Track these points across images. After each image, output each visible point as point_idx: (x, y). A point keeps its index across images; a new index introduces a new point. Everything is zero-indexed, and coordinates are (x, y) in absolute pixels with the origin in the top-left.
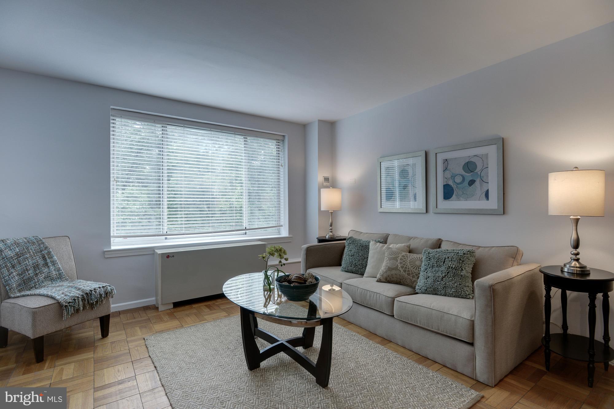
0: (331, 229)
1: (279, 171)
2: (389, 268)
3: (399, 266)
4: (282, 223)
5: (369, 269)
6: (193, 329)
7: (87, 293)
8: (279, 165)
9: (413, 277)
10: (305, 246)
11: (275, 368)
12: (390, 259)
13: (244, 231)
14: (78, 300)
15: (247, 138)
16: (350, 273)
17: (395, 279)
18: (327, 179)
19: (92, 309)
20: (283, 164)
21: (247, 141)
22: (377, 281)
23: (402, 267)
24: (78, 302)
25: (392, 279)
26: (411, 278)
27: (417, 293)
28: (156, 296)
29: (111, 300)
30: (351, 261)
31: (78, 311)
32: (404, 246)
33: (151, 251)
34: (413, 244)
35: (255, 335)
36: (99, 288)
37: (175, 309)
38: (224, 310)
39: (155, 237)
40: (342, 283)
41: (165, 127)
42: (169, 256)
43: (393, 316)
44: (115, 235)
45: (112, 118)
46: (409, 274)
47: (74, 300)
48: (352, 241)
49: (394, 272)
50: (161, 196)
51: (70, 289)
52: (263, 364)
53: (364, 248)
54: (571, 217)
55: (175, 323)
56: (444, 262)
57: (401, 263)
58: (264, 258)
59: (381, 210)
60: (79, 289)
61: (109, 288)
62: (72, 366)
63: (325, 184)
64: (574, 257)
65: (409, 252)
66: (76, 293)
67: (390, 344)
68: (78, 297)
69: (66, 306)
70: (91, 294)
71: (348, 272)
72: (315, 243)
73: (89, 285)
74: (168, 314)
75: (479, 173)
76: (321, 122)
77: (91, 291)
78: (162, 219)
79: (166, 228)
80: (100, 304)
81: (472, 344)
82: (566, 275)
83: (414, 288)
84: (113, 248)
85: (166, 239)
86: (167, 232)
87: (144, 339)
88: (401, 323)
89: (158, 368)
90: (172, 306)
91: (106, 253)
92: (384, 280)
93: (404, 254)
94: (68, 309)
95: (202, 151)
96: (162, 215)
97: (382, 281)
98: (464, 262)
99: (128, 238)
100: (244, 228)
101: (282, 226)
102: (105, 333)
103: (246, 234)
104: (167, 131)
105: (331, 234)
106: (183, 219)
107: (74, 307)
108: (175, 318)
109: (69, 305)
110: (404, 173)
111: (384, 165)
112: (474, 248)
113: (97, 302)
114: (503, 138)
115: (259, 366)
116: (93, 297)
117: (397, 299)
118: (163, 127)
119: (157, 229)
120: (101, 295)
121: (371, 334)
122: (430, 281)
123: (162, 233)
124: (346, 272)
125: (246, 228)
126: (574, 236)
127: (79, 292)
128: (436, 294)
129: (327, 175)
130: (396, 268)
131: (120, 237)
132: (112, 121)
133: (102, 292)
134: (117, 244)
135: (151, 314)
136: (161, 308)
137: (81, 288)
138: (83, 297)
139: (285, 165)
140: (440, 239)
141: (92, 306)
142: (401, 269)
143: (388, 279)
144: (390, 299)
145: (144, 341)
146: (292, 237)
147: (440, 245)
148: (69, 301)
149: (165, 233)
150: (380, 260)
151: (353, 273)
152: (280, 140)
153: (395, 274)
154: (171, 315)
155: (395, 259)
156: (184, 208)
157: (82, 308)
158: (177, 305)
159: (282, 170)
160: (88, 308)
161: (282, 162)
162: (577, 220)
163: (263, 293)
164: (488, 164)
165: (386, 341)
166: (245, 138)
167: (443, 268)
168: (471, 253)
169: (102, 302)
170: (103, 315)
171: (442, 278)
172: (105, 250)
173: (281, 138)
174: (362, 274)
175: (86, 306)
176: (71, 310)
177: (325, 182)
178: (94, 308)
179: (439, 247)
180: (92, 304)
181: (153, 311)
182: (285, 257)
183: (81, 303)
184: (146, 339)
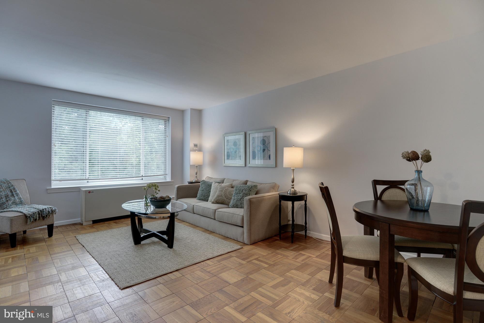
0: (196, 176)
1: (166, 139)
2: (218, 195)
3: (223, 195)
4: (167, 173)
5: (210, 198)
6: (105, 232)
7: (41, 210)
8: (166, 136)
9: (229, 200)
10: (177, 186)
11: (149, 244)
12: (219, 191)
13: (141, 178)
14: (36, 214)
15: (144, 119)
16: (202, 200)
17: (220, 201)
18: (196, 145)
19: (44, 220)
20: (168, 135)
21: (143, 121)
22: (212, 203)
23: (224, 195)
24: (36, 215)
25: (219, 202)
26: (228, 200)
27: (230, 208)
28: (81, 217)
29: (54, 215)
30: (202, 194)
31: (35, 220)
32: (229, 184)
33: (78, 189)
34: (234, 183)
35: (141, 232)
36: (48, 208)
37: (94, 224)
38: (125, 224)
39: (80, 181)
40: (194, 205)
41: (88, 111)
42: (90, 192)
43: (215, 219)
44: (54, 179)
45: (53, 106)
46: (227, 199)
47: (34, 214)
48: (204, 182)
49: (220, 198)
50: (85, 155)
51: (30, 208)
52: (143, 242)
53: (209, 186)
54: (292, 168)
55: (94, 230)
56: (242, 191)
57: (224, 193)
58: (145, 189)
59: (224, 165)
60: (36, 208)
61: (54, 208)
62: (34, 248)
63: (195, 148)
64: (292, 186)
65: (232, 188)
66: (33, 210)
67: (214, 234)
68: (36, 212)
69: (29, 217)
70: (43, 211)
71: (200, 200)
72: (187, 184)
73: (41, 207)
74: (89, 226)
75: (267, 145)
76: (192, 110)
77: (43, 209)
78: (85, 169)
79: (88, 175)
80: (48, 217)
81: (243, 227)
82: (289, 195)
83: (228, 205)
84: (52, 187)
85: (88, 182)
86: (88, 178)
87: (75, 237)
88: (219, 222)
89: (85, 246)
90: (92, 223)
91: (48, 190)
92: (215, 202)
93: (227, 188)
94: (30, 218)
95: (113, 126)
96: (85, 167)
97: (214, 203)
98: (251, 191)
99: (62, 181)
100: (141, 176)
101: (167, 175)
102: (50, 234)
103: (142, 180)
104: (89, 114)
105: (196, 179)
106: (99, 172)
107: (34, 217)
108: (94, 228)
109: (31, 216)
110: (235, 144)
111: (226, 138)
112: (257, 184)
113: (47, 216)
114: (276, 128)
115: (140, 243)
116: (44, 213)
117: (217, 210)
118: (86, 111)
119: (81, 176)
120: (49, 212)
121: (206, 231)
122: (235, 201)
123: (85, 178)
124: (199, 200)
125: (142, 176)
126: (292, 177)
127: (36, 210)
128: (238, 208)
129: (196, 143)
130: (221, 196)
131: (57, 180)
132: (53, 108)
133: (50, 210)
134: (55, 185)
135: (78, 227)
136: (84, 224)
137: (37, 208)
138: (39, 213)
139: (169, 136)
140: (247, 180)
141: (44, 218)
142: (223, 196)
143: (217, 202)
144: (214, 211)
145: (75, 238)
146: (173, 182)
147: (247, 183)
148: (31, 214)
149: (87, 178)
150: (215, 192)
151: (203, 200)
152: (166, 120)
153: (221, 199)
154: (91, 227)
155: (222, 191)
156: (101, 162)
157: (38, 219)
158: (95, 222)
159: (167, 139)
160: (41, 219)
161: (167, 134)
162: (293, 170)
163: (144, 207)
164: (270, 141)
165: (212, 232)
166: (142, 119)
167: (241, 194)
168: (255, 186)
169: (49, 216)
170: (50, 224)
171: (240, 199)
172: (47, 188)
173: (167, 119)
174: (207, 201)
175: (40, 218)
176: (32, 219)
177: (194, 147)
178: (45, 219)
179: (246, 184)
180: (44, 217)
181: (79, 225)
182: (158, 189)
183: (37, 216)
184: (76, 236)
